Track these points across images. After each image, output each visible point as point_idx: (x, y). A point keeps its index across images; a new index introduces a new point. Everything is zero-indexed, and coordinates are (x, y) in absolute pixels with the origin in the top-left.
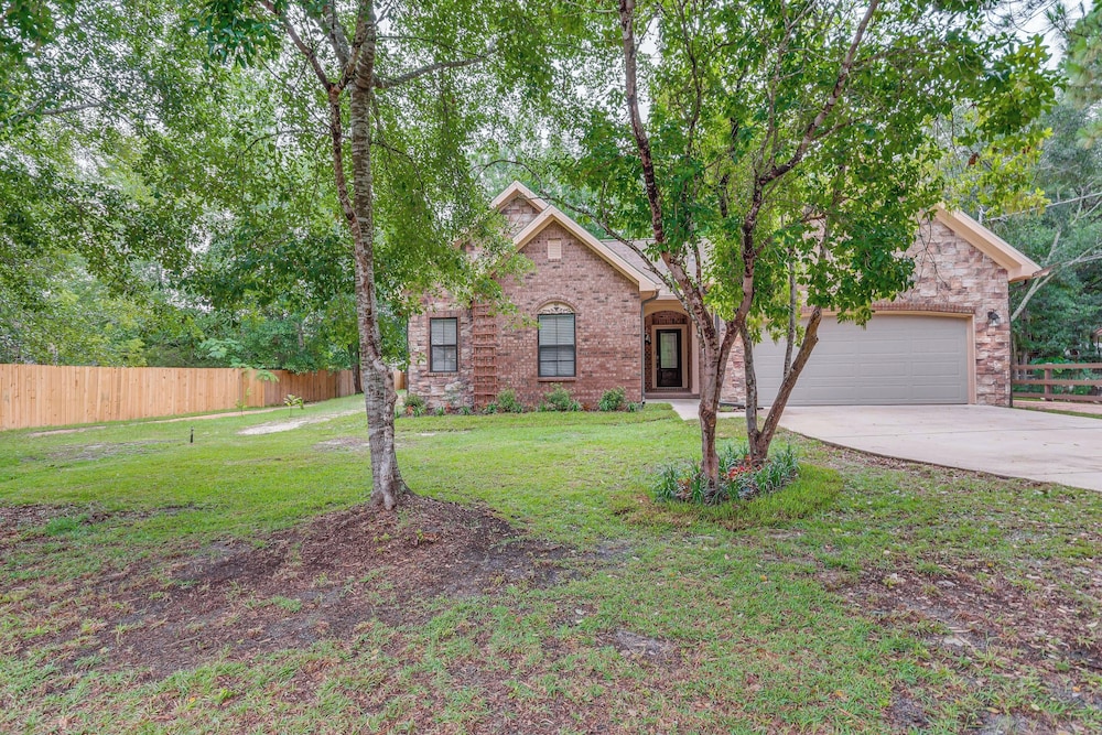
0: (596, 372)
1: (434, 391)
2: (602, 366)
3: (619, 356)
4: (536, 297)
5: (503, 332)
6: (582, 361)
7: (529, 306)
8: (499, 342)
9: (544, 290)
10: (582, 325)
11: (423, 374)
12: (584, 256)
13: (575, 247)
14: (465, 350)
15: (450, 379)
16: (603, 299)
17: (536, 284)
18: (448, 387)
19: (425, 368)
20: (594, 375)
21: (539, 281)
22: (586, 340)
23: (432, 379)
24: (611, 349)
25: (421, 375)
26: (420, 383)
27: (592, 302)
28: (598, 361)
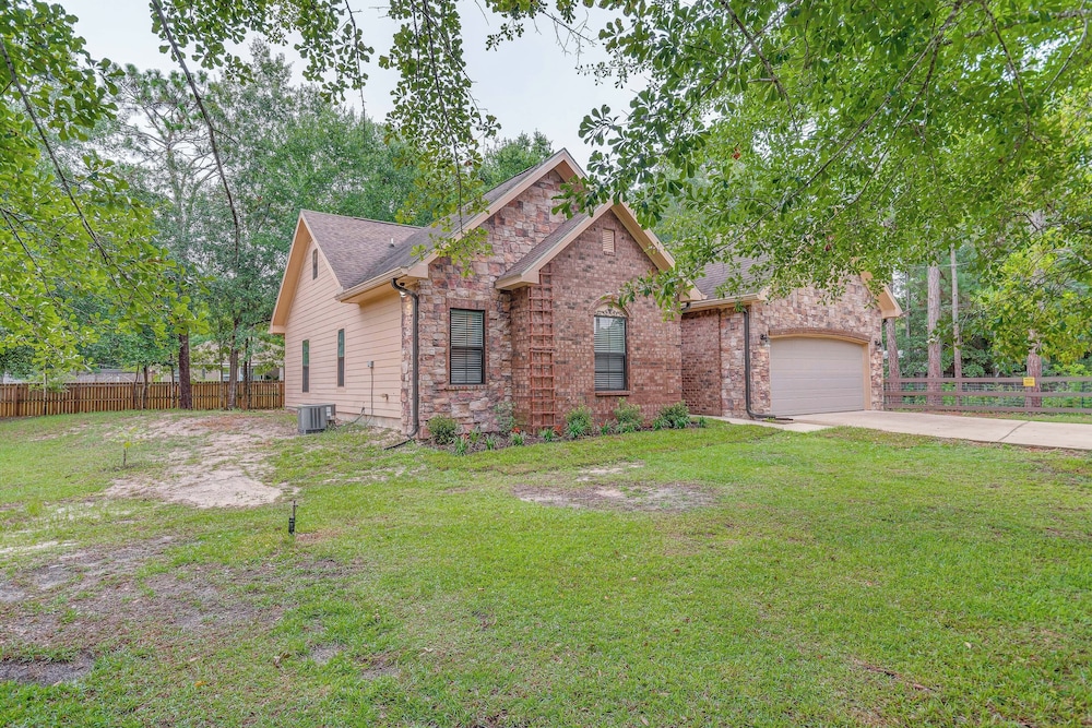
0: (646, 385)
1: (456, 411)
2: (651, 379)
3: (664, 367)
4: (593, 294)
5: (561, 335)
6: (634, 371)
7: (586, 305)
8: (557, 347)
9: (600, 287)
10: (634, 331)
11: (441, 387)
12: (635, 254)
13: (627, 243)
14: (494, 356)
15: (476, 394)
16: (651, 304)
17: (593, 279)
18: (474, 405)
19: (443, 379)
20: (645, 388)
21: (596, 276)
22: (638, 349)
23: (453, 395)
24: (659, 360)
25: (438, 389)
26: (437, 401)
27: (643, 306)
28: (648, 372)
